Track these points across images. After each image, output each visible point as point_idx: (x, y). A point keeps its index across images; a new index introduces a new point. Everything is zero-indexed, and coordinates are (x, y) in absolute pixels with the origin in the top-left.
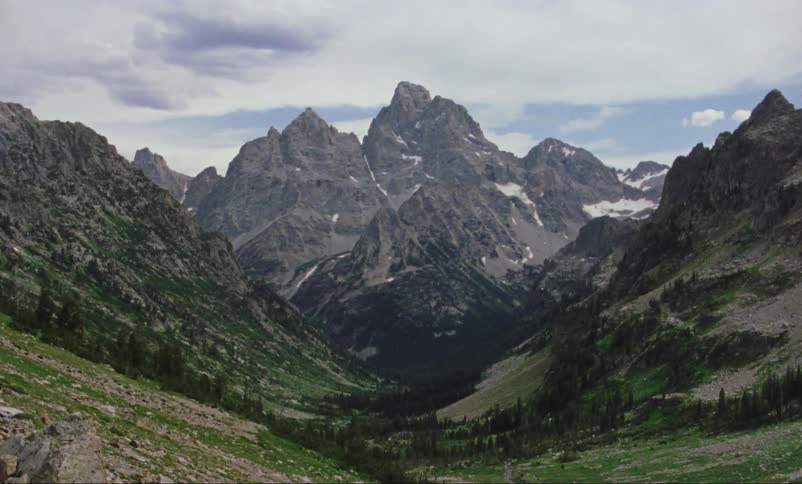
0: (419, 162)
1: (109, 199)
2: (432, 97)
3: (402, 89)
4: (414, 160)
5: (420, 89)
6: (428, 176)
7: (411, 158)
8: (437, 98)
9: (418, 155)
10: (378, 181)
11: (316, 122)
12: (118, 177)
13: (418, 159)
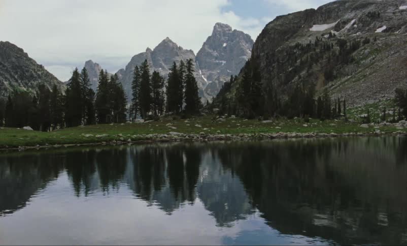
0: (224, 64)
1: (15, 79)
2: (233, 30)
3: (217, 26)
4: (222, 63)
5: (227, 26)
6: (228, 71)
7: (221, 62)
8: (235, 31)
9: (225, 60)
10: (203, 74)
11: (171, 44)
12: (27, 69)
13: (224, 62)
